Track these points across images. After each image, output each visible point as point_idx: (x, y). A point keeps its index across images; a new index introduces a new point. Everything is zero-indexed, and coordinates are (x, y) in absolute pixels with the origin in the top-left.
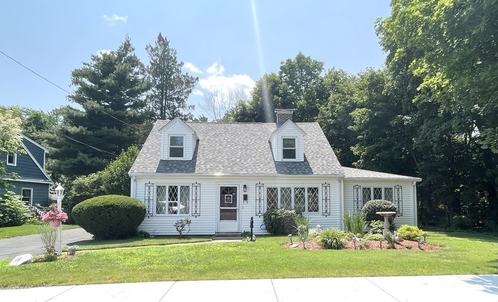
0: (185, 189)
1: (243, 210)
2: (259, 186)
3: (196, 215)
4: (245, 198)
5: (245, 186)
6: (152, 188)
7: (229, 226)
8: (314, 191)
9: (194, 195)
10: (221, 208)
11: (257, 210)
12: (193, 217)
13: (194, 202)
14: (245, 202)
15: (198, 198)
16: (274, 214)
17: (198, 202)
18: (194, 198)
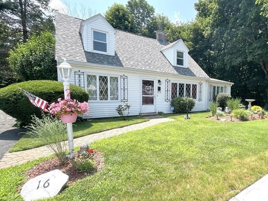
0: (115, 79)
1: (157, 97)
2: (167, 81)
3: (124, 101)
4: (159, 89)
5: (159, 81)
6: (82, 76)
7: (149, 109)
8: (195, 86)
9: (122, 85)
10: (143, 96)
11: (166, 97)
12: (122, 102)
13: (122, 91)
14: (159, 91)
15: (126, 88)
16: (182, 100)
17: (126, 91)
18: (122, 87)
